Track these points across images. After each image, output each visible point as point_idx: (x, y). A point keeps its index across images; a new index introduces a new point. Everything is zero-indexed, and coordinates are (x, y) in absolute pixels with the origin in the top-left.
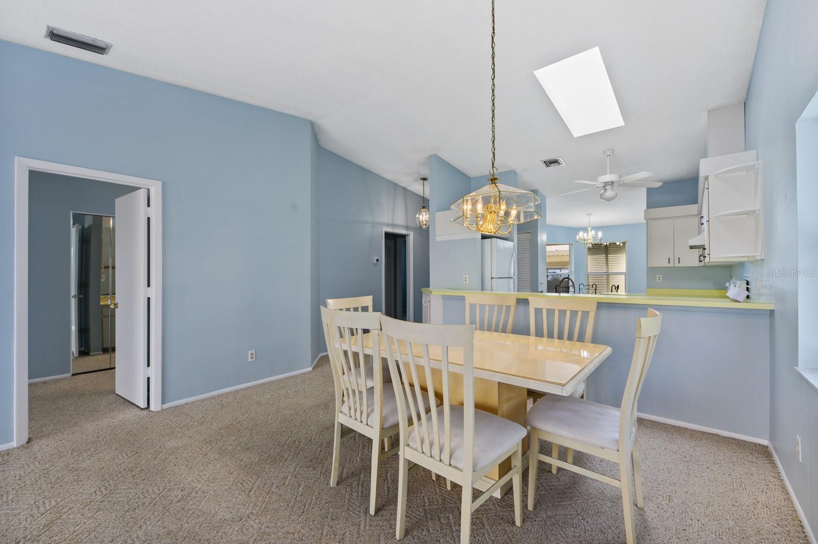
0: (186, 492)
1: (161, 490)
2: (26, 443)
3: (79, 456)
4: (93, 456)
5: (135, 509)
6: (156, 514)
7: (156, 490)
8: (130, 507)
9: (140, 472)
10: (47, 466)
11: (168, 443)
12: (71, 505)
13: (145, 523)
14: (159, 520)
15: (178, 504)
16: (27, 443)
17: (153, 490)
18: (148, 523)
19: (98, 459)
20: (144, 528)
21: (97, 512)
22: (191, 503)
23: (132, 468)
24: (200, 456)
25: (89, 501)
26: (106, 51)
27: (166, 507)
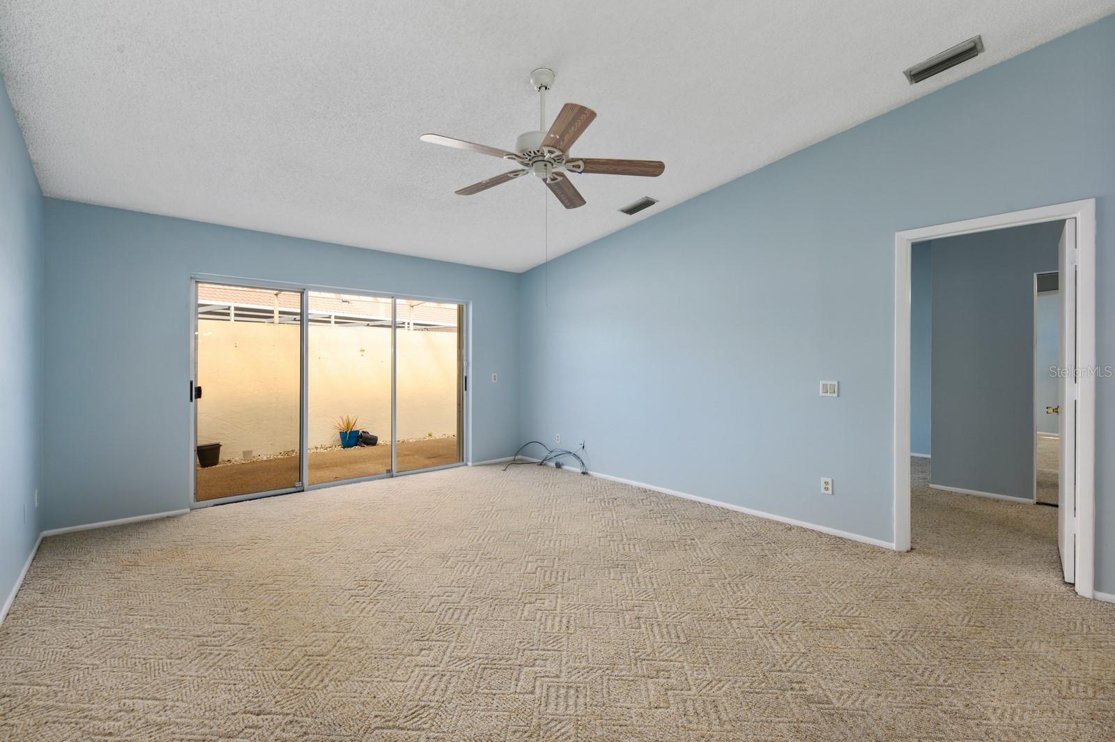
0: (967, 712)
1: (946, 684)
2: (906, 551)
3: (926, 589)
4: (937, 598)
5: (898, 676)
6: (908, 699)
7: (942, 679)
8: (898, 669)
9: (956, 648)
10: (893, 581)
11: (1036, 643)
12: (863, 626)
13: (887, 696)
14: (901, 707)
15: (941, 715)
16: (908, 552)
17: (939, 676)
18: (889, 699)
19: (938, 605)
20: (880, 699)
21: (870, 648)
22: (954, 727)
23: (954, 637)
24: (1055, 692)
25: (878, 634)
26: (979, 47)
27: (926, 704)
